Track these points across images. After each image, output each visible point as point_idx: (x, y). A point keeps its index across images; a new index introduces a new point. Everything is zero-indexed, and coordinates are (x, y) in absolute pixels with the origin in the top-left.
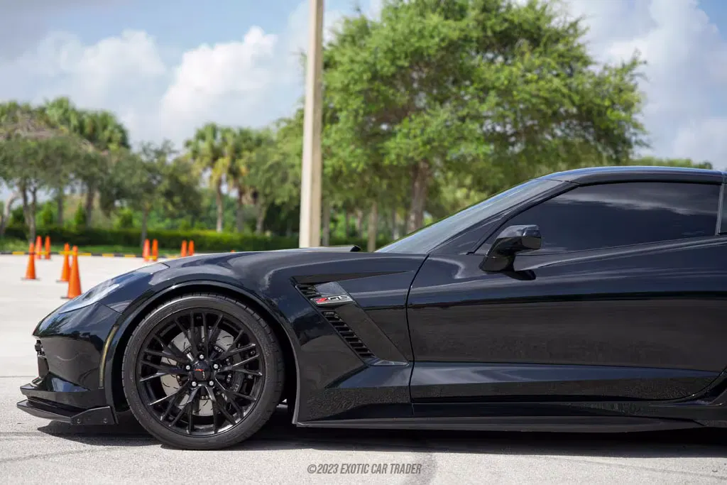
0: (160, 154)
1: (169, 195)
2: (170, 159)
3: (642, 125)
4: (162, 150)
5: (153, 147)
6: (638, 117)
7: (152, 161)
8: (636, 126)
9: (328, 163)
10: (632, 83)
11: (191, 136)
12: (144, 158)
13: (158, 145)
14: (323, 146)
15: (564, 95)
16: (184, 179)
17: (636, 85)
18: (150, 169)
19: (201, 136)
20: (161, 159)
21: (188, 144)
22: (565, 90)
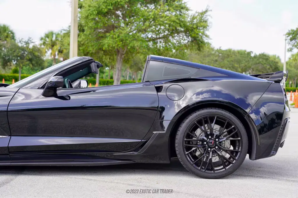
0: (27, 43)
1: (30, 60)
2: (31, 46)
3: (208, 36)
4: (27, 42)
5: (24, 40)
6: (207, 33)
7: (23, 46)
8: (206, 36)
9: (81, 48)
10: (206, 19)
11: (43, 36)
12: (20, 45)
13: (26, 39)
14: (78, 41)
15: (177, 23)
16: (37, 54)
17: (208, 19)
18: (23, 49)
19: (47, 36)
20: (27, 45)
21: (42, 39)
22: (177, 21)
